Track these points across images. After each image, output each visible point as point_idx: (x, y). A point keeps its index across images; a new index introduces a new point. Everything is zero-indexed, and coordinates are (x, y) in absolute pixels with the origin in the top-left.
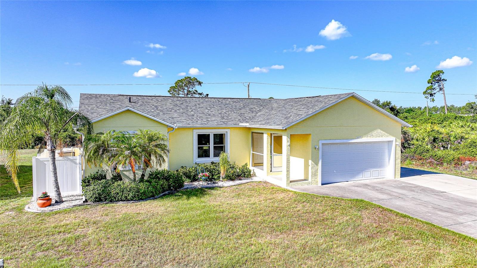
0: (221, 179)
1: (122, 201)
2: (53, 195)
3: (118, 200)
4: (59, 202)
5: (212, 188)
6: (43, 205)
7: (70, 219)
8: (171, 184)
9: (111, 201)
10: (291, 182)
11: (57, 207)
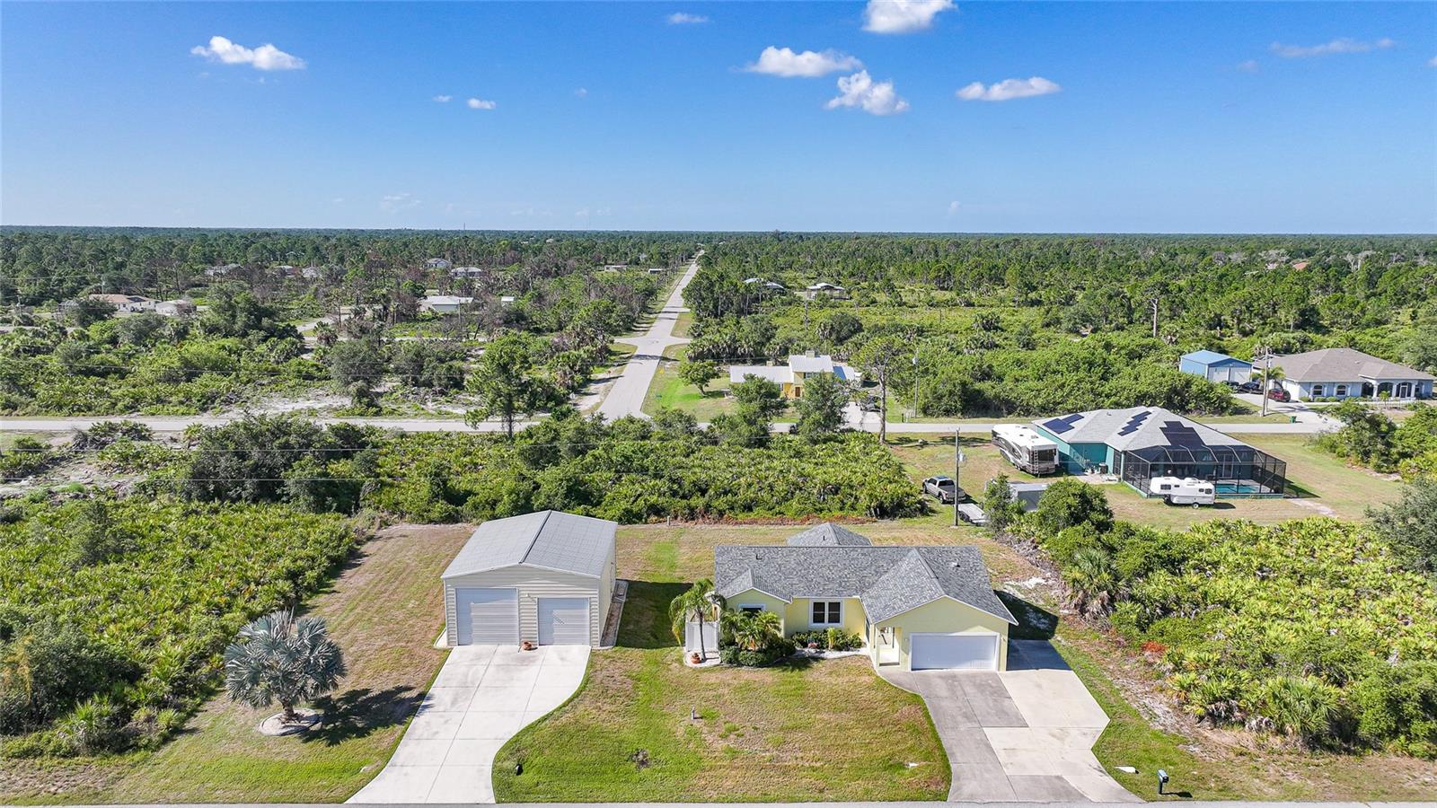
0: (828, 649)
2: (701, 656)
4: (705, 660)
5: (817, 659)
6: (695, 663)
7: (713, 678)
9: (739, 665)
10: (881, 665)
11: (703, 665)
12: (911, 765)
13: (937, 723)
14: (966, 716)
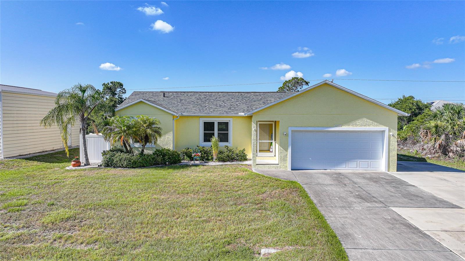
0: (214, 160)
1: (120, 167)
3: (118, 167)
4: (87, 165)
8: (167, 160)
9: (114, 167)
10: (257, 164)
12: (263, 251)
13: (319, 202)
14: (359, 197)
